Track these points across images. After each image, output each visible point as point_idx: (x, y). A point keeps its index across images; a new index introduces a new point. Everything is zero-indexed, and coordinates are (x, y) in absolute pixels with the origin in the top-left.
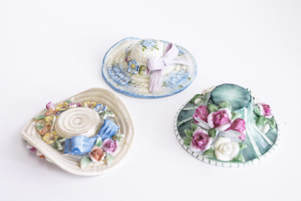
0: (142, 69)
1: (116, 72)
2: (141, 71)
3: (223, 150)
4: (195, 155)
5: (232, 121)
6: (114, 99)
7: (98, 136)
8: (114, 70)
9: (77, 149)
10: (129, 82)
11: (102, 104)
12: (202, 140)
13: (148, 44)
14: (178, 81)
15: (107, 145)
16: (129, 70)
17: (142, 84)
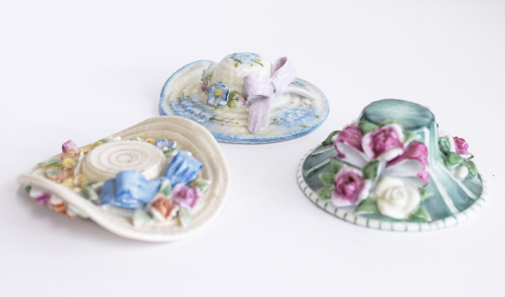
0: (235, 97)
1: (186, 107)
2: (232, 100)
3: (391, 198)
4: (341, 213)
5: (406, 145)
6: (189, 129)
7: (163, 178)
8: (183, 105)
9: (128, 192)
10: (211, 119)
11: (166, 140)
12: (353, 183)
13: (244, 57)
14: (297, 118)
15: (182, 195)
16: (211, 101)
17: (235, 121)
